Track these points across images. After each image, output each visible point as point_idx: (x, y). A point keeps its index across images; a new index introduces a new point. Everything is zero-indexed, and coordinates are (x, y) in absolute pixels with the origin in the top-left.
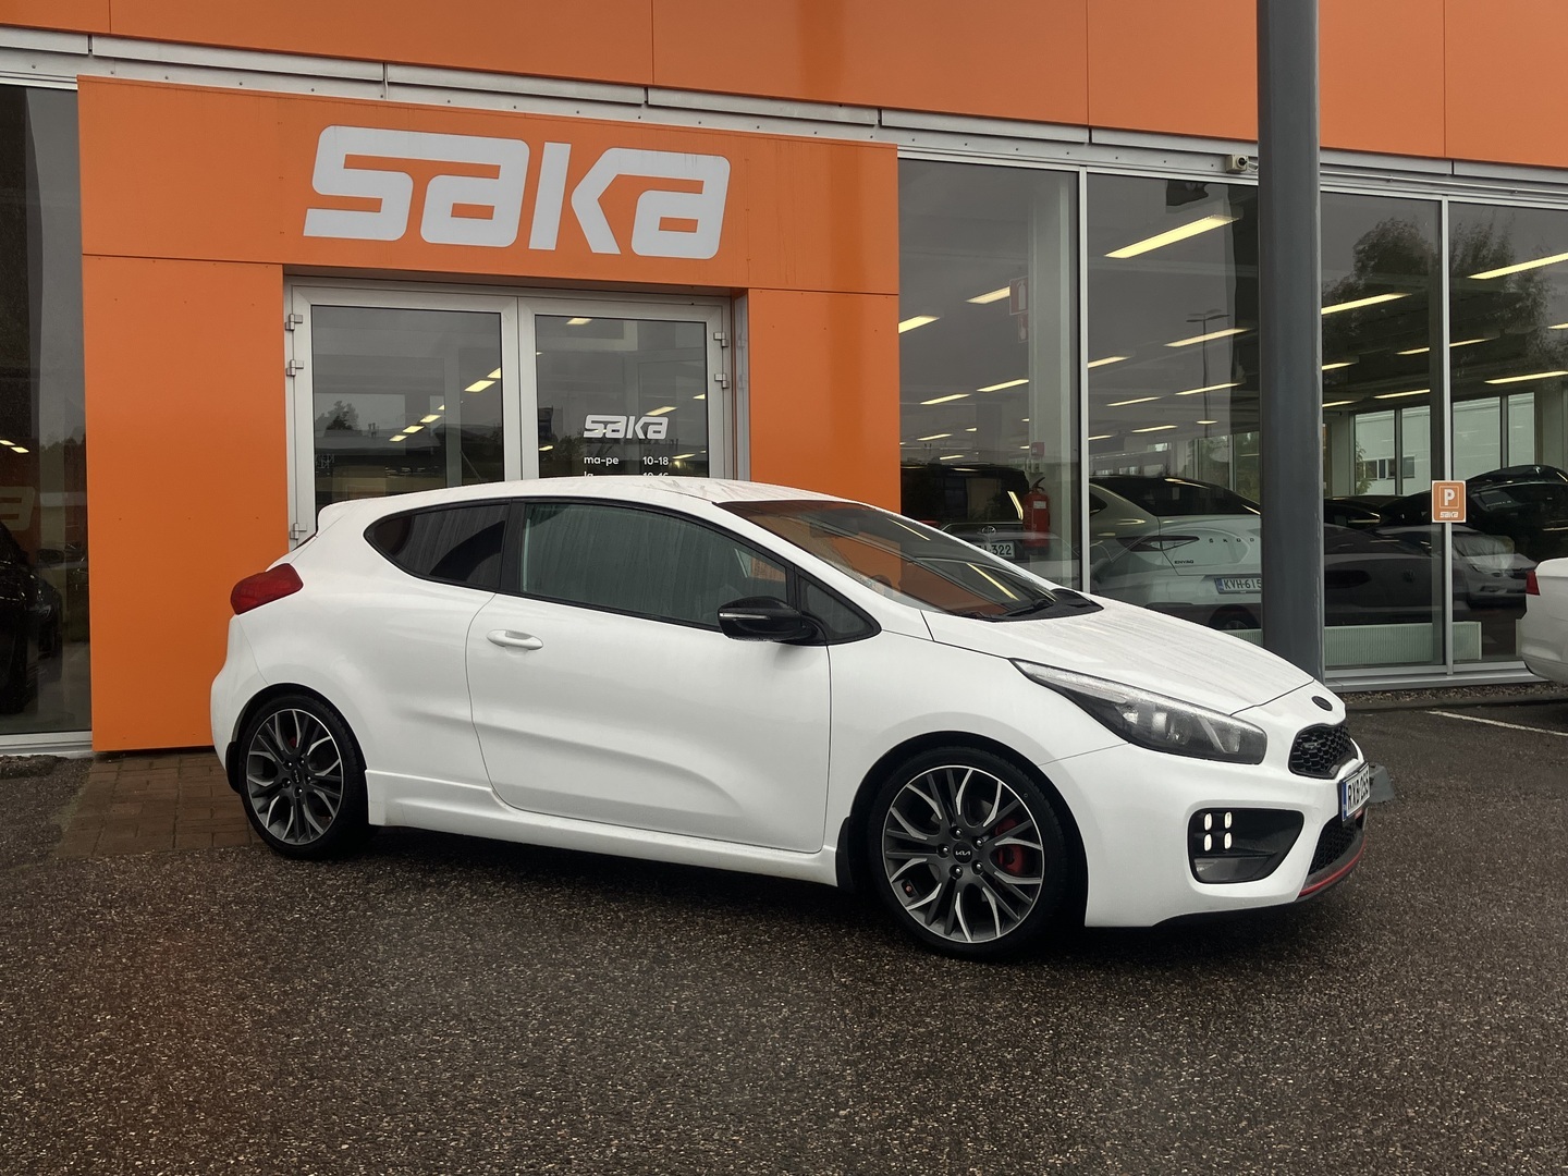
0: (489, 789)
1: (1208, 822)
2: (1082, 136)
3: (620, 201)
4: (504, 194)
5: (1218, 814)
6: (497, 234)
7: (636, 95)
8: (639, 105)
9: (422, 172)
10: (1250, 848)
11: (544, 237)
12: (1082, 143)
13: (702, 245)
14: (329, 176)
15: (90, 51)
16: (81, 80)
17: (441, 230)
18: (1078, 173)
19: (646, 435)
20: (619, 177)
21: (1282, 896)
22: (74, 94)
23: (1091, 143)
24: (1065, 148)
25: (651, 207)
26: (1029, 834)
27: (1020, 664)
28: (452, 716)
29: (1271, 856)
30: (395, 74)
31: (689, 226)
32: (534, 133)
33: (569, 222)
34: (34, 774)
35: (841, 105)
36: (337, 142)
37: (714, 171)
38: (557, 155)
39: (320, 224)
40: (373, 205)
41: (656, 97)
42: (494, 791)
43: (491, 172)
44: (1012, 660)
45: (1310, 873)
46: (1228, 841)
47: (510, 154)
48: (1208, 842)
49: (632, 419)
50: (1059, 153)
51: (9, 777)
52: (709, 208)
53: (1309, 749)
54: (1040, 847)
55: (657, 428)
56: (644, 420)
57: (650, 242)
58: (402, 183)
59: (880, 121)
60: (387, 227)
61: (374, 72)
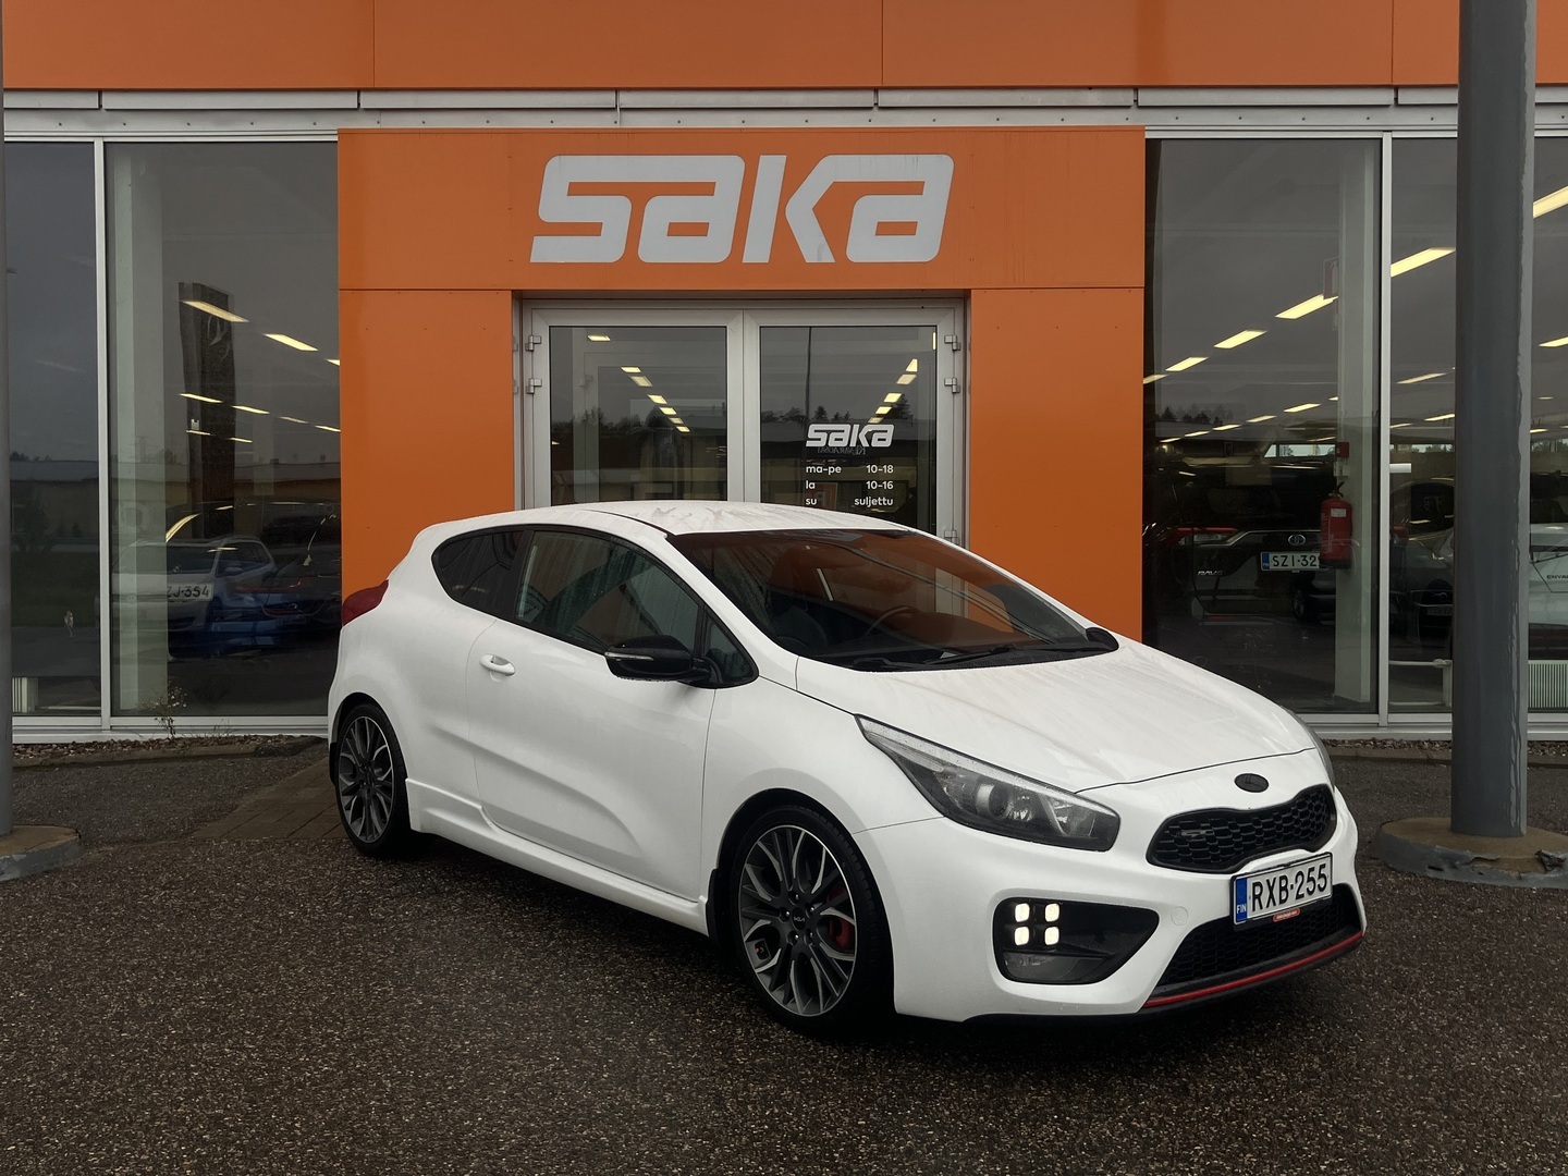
0: (480, 807)
1: (1022, 912)
2: (1386, 97)
3: (836, 210)
4: (719, 211)
5: (1038, 905)
6: (712, 250)
7: (866, 98)
8: (871, 108)
9: (639, 194)
10: (1082, 946)
11: (758, 250)
12: (1387, 106)
13: (921, 248)
14: (555, 204)
15: (359, 104)
16: (341, 133)
17: (658, 248)
18: (1381, 139)
19: (870, 442)
20: (836, 185)
21: (1122, 1006)
22: (334, 145)
23: (1397, 104)
24: (1367, 113)
25: (868, 212)
26: (845, 908)
27: (863, 721)
28: (460, 735)
29: (1108, 958)
30: (627, 99)
31: (908, 229)
32: (748, 146)
33: (783, 235)
34: (281, 754)
35: (1090, 88)
36: (561, 171)
37: (936, 171)
38: (772, 168)
39: (546, 250)
40: (593, 229)
41: (886, 98)
42: (483, 809)
43: (706, 189)
44: (857, 716)
45: (1159, 984)
46: (1052, 936)
47: (725, 170)
48: (1022, 936)
49: (856, 427)
50: (1358, 119)
51: (261, 756)
52: (930, 211)
53: (1190, 838)
54: (854, 922)
55: (882, 436)
56: (868, 429)
57: (866, 247)
58: (621, 206)
59: (1136, 101)
60: (606, 249)
61: (607, 99)
